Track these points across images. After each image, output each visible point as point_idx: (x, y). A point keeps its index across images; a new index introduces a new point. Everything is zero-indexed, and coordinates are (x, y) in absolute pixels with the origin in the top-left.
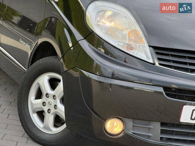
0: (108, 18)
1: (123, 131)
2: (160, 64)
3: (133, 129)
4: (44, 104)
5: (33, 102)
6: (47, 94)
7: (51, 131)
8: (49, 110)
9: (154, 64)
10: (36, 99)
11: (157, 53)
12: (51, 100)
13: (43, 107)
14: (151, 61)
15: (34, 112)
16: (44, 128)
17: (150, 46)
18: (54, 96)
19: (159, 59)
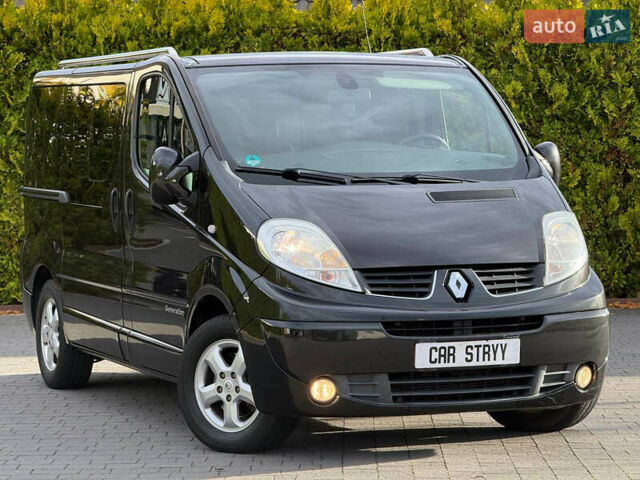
0: (290, 242)
1: (336, 395)
2: (372, 292)
3: (351, 391)
4: (219, 389)
5: (203, 391)
6: (222, 373)
7: (236, 427)
8: (229, 396)
9: (364, 293)
10: (206, 385)
11: (367, 278)
12: (229, 380)
13: (219, 395)
14: (360, 290)
15: (206, 407)
16: (226, 426)
17: (354, 269)
18: (233, 373)
19: (371, 286)
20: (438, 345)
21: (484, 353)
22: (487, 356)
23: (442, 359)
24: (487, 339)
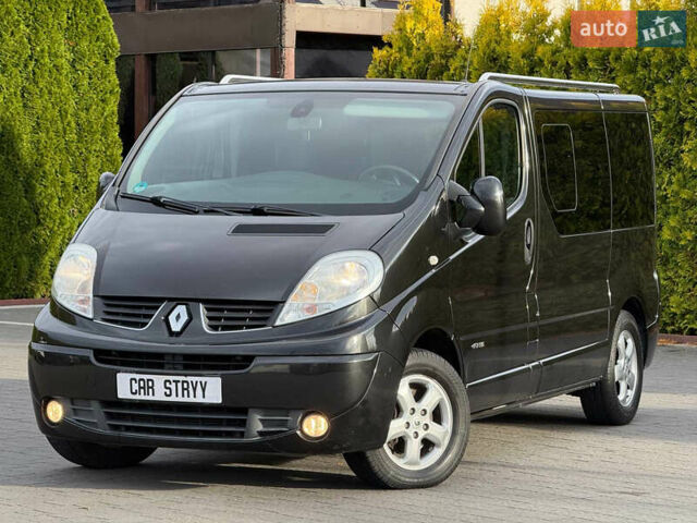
3: (74, 414)
9: (92, 319)
11: (107, 305)
14: (90, 316)
17: (95, 296)
19: (106, 313)
20: (138, 377)
21: (183, 389)
22: (186, 392)
23: (142, 391)
24: (186, 375)
